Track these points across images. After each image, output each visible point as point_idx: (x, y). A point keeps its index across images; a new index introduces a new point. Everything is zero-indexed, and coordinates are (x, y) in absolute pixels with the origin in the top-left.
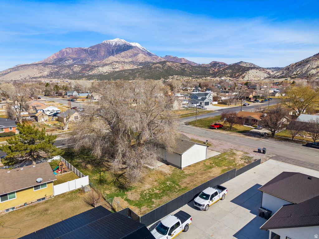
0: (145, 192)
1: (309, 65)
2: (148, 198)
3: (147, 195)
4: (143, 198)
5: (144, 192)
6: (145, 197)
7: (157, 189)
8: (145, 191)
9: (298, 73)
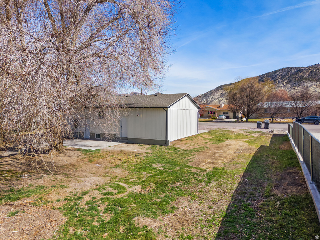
0: (87, 198)
1: (212, 96)
2: (108, 217)
3: (102, 208)
4: (81, 223)
5: (80, 198)
6: (93, 216)
7: (134, 184)
8: (86, 193)
9: (205, 102)
